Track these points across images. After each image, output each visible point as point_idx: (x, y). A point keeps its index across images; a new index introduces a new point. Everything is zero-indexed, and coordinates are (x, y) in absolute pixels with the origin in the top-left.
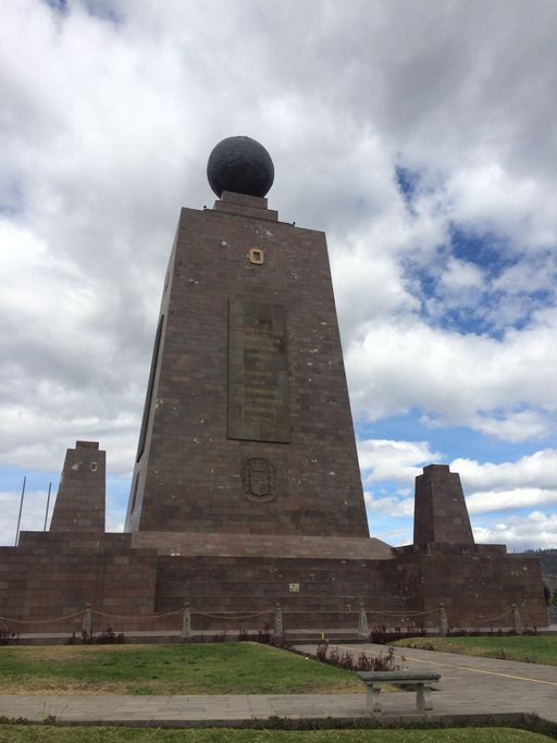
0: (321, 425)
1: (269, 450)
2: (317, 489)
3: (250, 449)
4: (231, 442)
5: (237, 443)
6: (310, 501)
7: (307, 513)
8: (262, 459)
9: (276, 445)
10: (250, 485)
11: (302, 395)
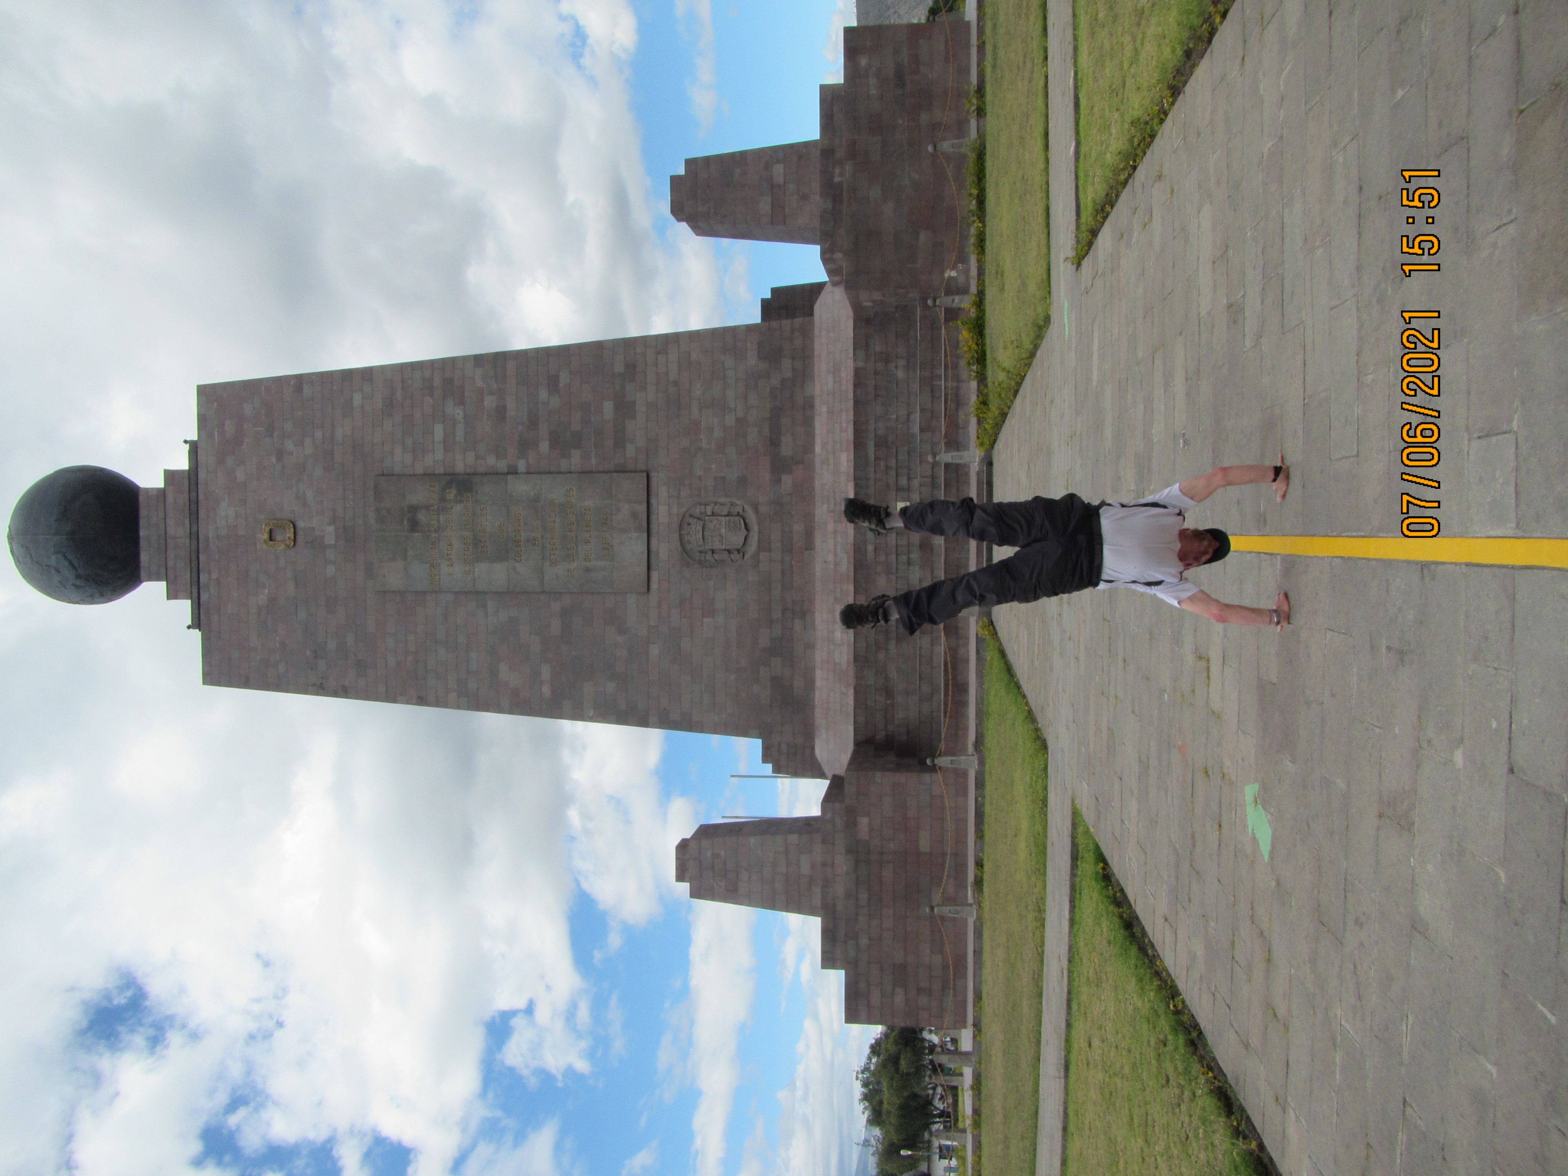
0: (608, 407)
1: (663, 513)
2: (730, 420)
3: (664, 549)
4: (654, 586)
5: (655, 575)
6: (753, 436)
7: (774, 442)
8: (681, 527)
9: (653, 501)
10: (729, 552)
11: (552, 447)
